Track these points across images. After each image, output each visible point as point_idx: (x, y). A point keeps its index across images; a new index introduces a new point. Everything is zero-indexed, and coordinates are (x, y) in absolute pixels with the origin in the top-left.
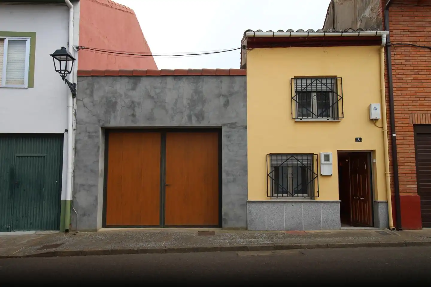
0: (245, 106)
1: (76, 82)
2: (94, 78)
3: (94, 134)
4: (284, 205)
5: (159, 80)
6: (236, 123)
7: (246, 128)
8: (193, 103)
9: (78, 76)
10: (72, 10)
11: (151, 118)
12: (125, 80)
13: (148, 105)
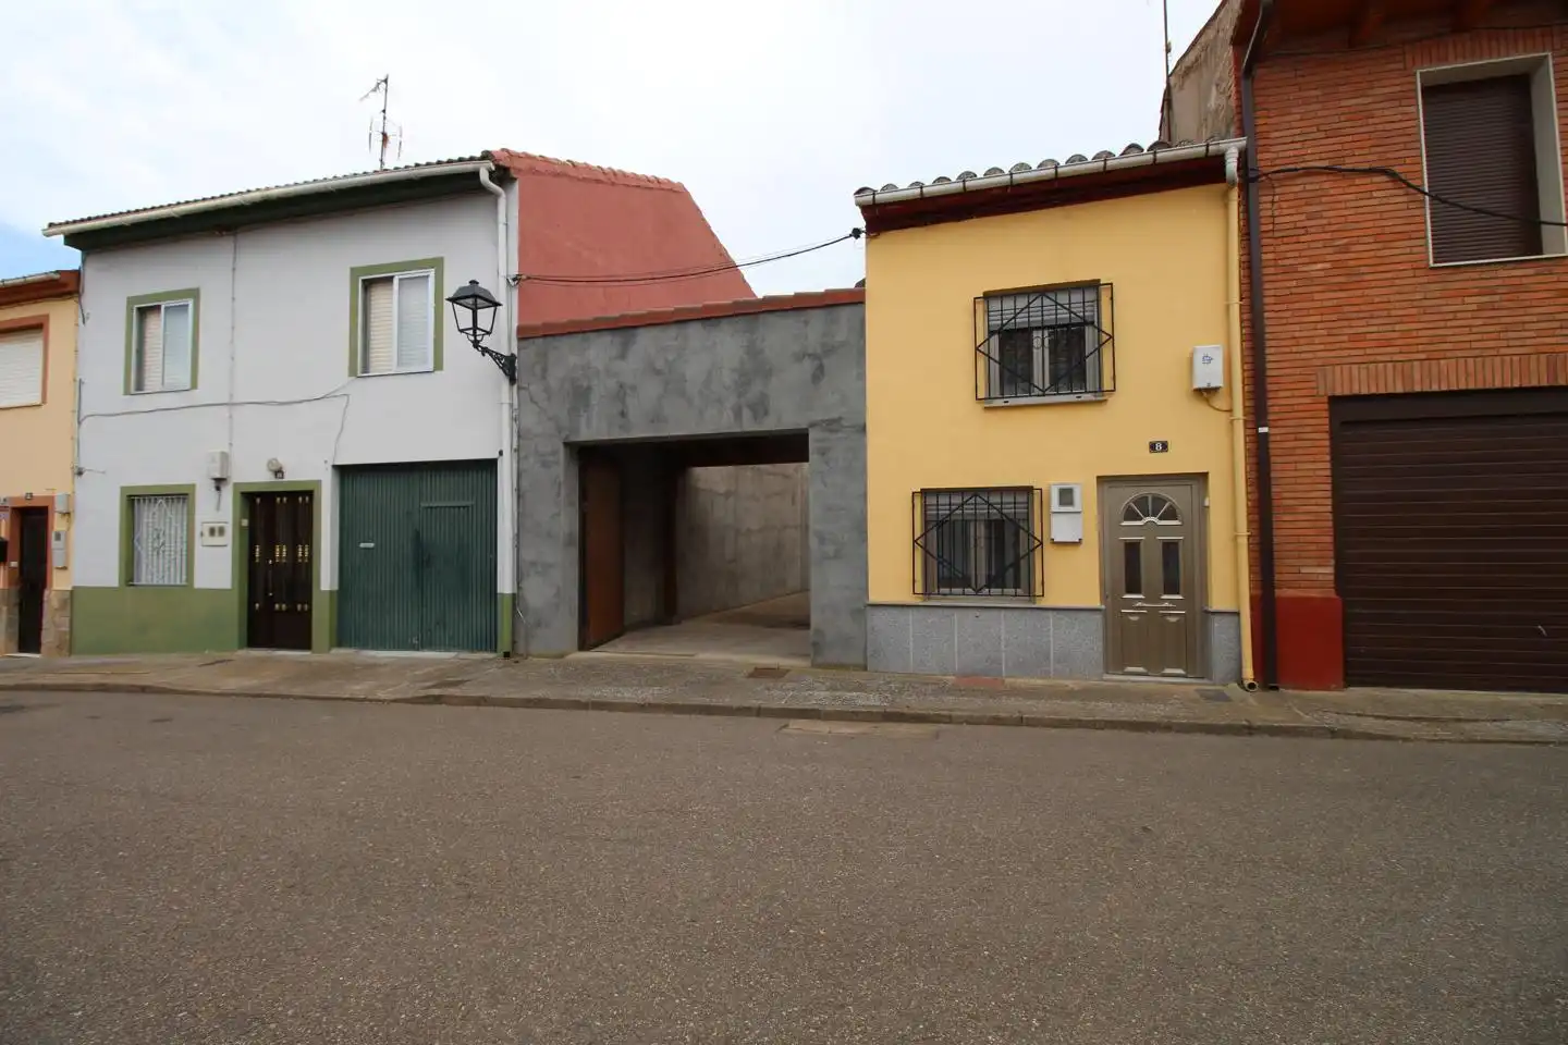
0: (862, 376)
1: (515, 352)
2: (549, 339)
3: (551, 458)
4: (957, 615)
5: (672, 331)
6: (840, 419)
7: (863, 429)
8: (744, 379)
9: (520, 339)
10: (502, 202)
11: (657, 418)
12: (607, 338)
13: (650, 390)
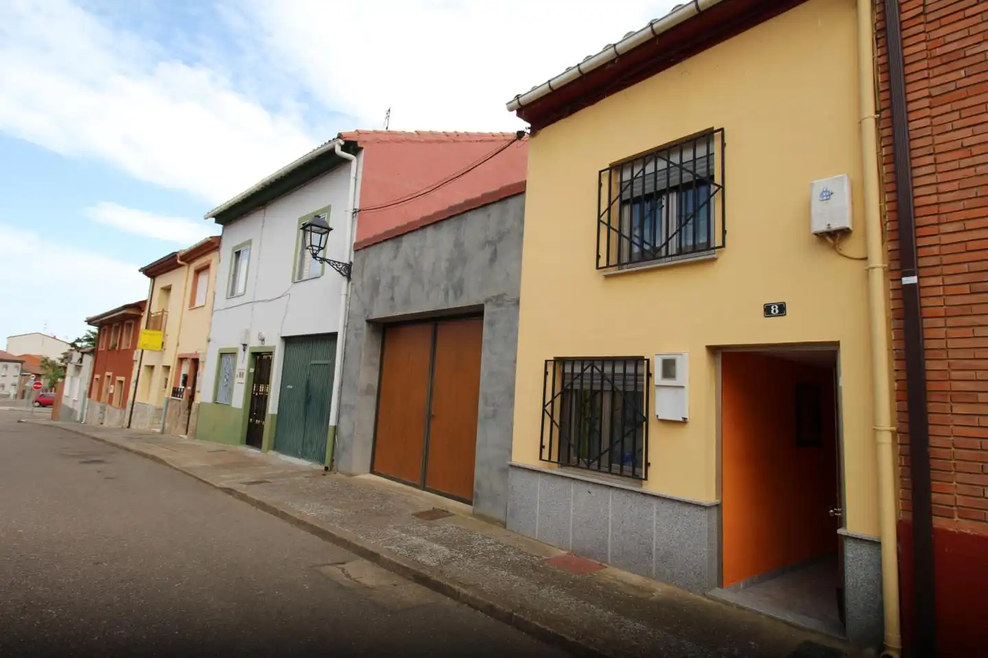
1: (352, 260)
2: (366, 249)
4: (573, 488)
5: (419, 235)
6: (505, 294)
7: (518, 303)
8: (452, 267)
9: (356, 251)
10: (354, 164)
11: (407, 300)
12: (389, 245)
13: (406, 280)
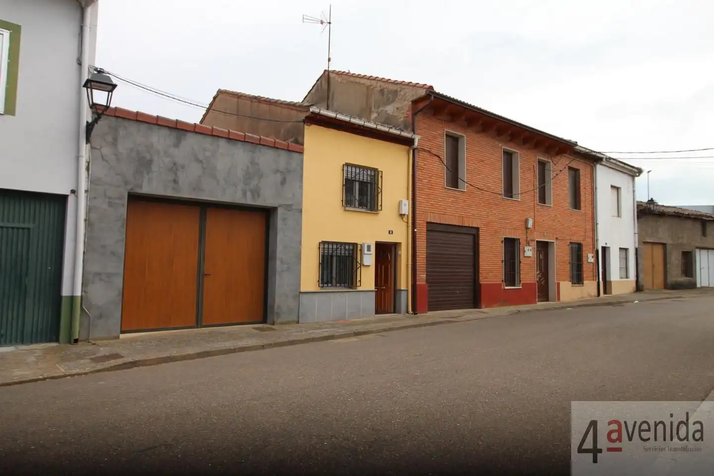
0: (301, 187)
3: (117, 201)
4: (332, 295)
6: (292, 205)
7: (301, 211)
8: (248, 176)
11: (196, 188)
